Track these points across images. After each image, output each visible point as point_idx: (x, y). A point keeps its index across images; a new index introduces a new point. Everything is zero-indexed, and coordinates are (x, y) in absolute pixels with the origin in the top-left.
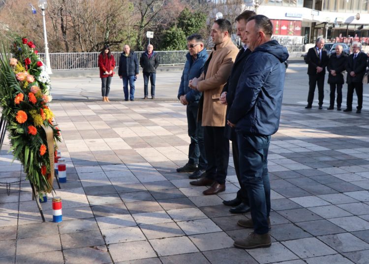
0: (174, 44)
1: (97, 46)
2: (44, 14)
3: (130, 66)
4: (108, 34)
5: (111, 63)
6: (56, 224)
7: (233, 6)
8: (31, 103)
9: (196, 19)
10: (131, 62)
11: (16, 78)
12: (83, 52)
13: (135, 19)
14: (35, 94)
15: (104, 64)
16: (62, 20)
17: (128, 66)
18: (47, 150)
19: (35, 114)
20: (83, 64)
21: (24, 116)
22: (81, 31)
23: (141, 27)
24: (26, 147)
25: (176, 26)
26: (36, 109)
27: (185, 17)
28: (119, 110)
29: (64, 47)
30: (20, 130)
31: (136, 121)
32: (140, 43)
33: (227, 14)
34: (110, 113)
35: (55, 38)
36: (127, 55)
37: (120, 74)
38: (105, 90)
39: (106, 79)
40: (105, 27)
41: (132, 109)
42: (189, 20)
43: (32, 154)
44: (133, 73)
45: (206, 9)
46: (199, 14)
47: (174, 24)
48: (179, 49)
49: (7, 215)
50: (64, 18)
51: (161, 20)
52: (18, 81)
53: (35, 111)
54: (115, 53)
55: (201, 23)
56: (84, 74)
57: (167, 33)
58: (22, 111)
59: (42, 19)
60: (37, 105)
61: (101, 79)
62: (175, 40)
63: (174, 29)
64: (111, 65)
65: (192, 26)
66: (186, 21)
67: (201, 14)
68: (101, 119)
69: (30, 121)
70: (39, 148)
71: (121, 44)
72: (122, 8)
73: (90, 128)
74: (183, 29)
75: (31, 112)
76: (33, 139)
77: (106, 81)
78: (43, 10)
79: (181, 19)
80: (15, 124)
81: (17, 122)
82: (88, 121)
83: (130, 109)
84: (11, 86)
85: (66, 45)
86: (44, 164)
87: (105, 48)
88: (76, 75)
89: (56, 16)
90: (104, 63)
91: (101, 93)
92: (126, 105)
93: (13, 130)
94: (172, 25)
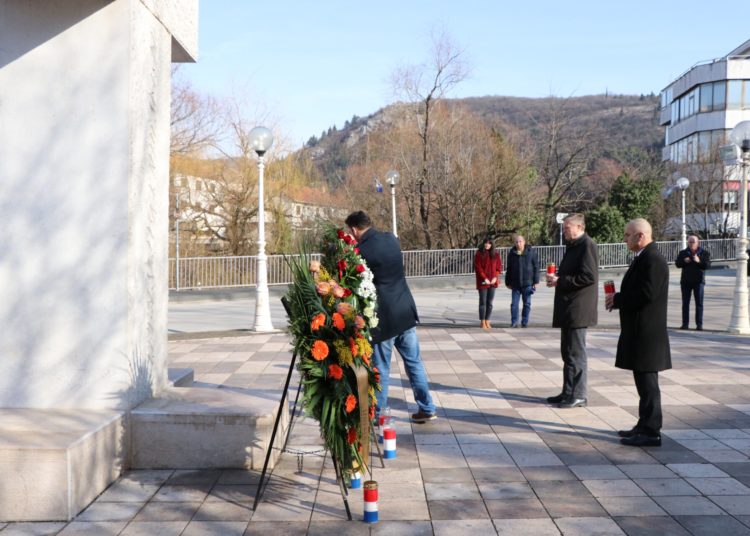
0: (604, 232)
1: (476, 238)
2: (393, 192)
3: (525, 271)
4: (493, 219)
5: (495, 265)
6: (368, 525)
7: (708, 166)
8: (335, 329)
9: (643, 190)
10: (527, 264)
11: (317, 290)
12: (453, 248)
13: (539, 194)
14: (343, 316)
15: (484, 268)
16: (422, 200)
17: (521, 270)
18: (357, 404)
19: (340, 346)
20: (451, 268)
21: (324, 350)
22: (450, 215)
23: (548, 206)
24: (326, 398)
25: (607, 203)
26: (344, 338)
27: (622, 187)
28: (500, 342)
29: (424, 241)
30: (317, 371)
31: (525, 361)
32: (547, 231)
33: (698, 180)
34: (484, 348)
35: (411, 228)
36: (520, 253)
37: (508, 283)
38: (485, 309)
39: (485, 292)
40: (489, 208)
41: (523, 341)
42: (630, 192)
43: (333, 410)
44: (530, 282)
45: (659, 174)
46: (647, 182)
47: (604, 201)
48: (612, 241)
49: (297, 503)
50: (426, 198)
51: (583, 194)
52: (319, 295)
53: (341, 342)
54: (502, 249)
55: (651, 197)
56: (453, 284)
57: (591, 214)
58: (321, 342)
59: (391, 199)
60: (347, 332)
61: (477, 291)
62: (606, 226)
63: (604, 207)
64: (494, 269)
65: (635, 201)
66: (624, 195)
67: (651, 181)
68: (469, 358)
69: (333, 357)
70: (345, 400)
71: (515, 235)
72: (517, 177)
73: (450, 371)
74: (619, 207)
75: (335, 344)
76: (337, 385)
77: (486, 295)
78: (392, 186)
79: (615, 191)
80: (311, 362)
81: (312, 358)
82: (447, 360)
83: (518, 341)
84: (309, 303)
85: (428, 238)
86: (352, 425)
87: (485, 241)
88: (440, 285)
89: (413, 194)
90: (483, 266)
91: (478, 314)
92: (513, 335)
93: (307, 370)
94: (600, 202)
